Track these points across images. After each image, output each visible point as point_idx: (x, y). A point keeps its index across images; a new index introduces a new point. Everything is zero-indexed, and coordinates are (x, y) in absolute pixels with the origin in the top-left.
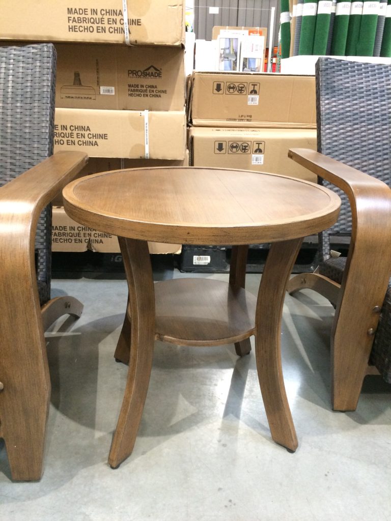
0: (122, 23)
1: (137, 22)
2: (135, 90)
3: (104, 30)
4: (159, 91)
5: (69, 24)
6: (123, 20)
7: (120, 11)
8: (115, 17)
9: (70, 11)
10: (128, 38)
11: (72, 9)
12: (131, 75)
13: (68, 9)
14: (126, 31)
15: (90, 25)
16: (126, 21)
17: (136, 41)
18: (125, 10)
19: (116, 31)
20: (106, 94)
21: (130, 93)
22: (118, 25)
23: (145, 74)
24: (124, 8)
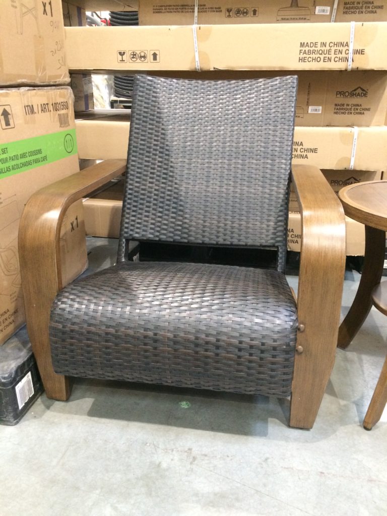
0: (347, 53)
1: (362, 52)
2: (340, 109)
3: (330, 60)
4: (363, 109)
5: (300, 56)
6: (348, 50)
7: (347, 43)
8: (341, 48)
9: (302, 45)
10: (350, 66)
11: (304, 43)
12: (339, 96)
13: (301, 43)
14: (350, 60)
15: (318, 55)
16: (351, 51)
17: (358, 68)
18: (352, 42)
19: (340, 60)
20: (314, 112)
21: (335, 111)
22: (344, 55)
23: (352, 94)
24: (351, 41)
